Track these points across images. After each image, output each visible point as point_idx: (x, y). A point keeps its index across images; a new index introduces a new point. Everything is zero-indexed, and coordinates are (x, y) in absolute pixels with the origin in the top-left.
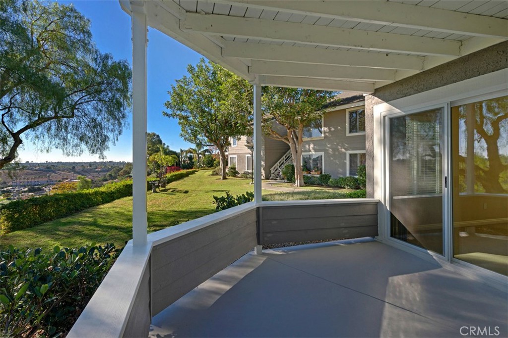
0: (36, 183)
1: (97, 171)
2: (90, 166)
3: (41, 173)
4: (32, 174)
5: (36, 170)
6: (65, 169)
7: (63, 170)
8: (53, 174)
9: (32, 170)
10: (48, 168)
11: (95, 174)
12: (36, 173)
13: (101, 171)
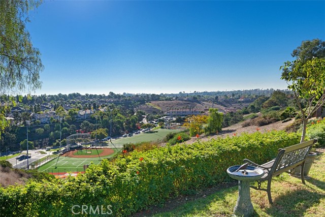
0: (184, 114)
1: (239, 102)
2: (233, 95)
3: (189, 103)
4: (182, 105)
5: (185, 101)
6: (208, 100)
7: (207, 101)
8: (198, 105)
9: (182, 100)
10: (195, 98)
11: (237, 105)
12: (185, 104)
13: (243, 102)
